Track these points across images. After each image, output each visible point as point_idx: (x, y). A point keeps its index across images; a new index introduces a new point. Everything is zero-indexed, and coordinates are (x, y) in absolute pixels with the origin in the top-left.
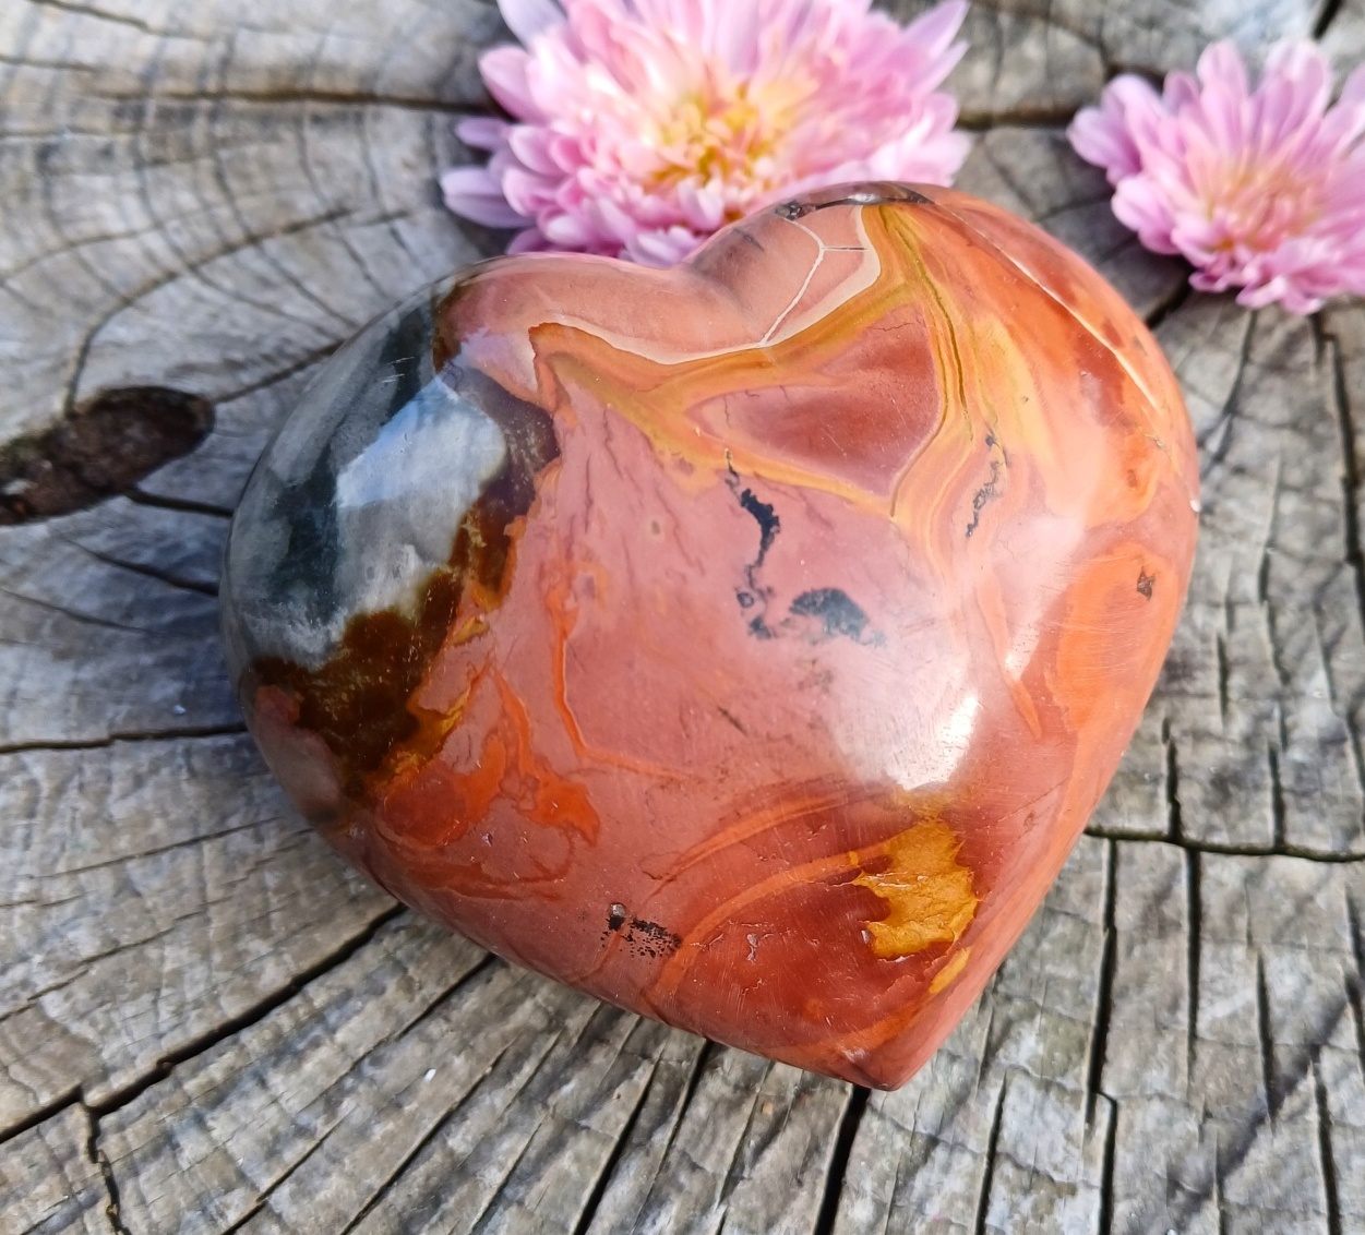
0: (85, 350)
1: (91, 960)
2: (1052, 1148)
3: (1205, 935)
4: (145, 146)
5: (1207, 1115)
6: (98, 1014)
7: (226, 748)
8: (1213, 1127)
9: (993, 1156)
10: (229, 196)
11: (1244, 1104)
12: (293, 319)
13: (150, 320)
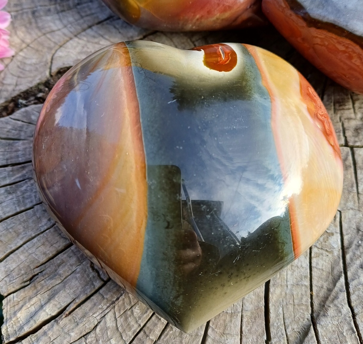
0: (52, 59)
3: (357, 168)
4: (58, 8)
10: (82, 17)
12: (103, 45)
13: (67, 50)
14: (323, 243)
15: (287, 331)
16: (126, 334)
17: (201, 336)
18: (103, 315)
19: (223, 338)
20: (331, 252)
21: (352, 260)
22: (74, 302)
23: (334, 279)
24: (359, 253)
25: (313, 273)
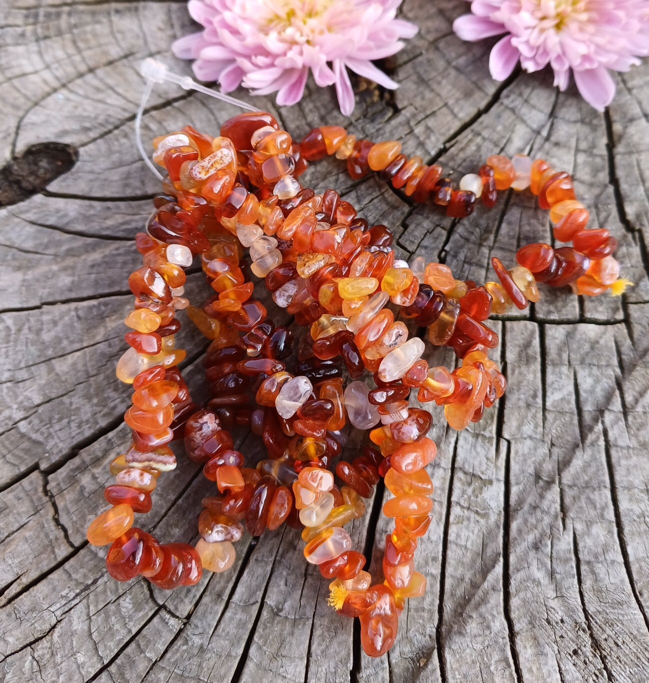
0: (18, 128)
1: (39, 405)
2: (480, 464)
3: (548, 362)
4: (40, 31)
5: (552, 445)
6: (43, 429)
7: (94, 306)
8: (556, 450)
9: (453, 469)
10: (79, 51)
11: (569, 438)
12: (112, 105)
13: (47, 112)
14: (472, 498)
15: (392, 655)
16: (105, 646)
17: (235, 658)
18: (67, 609)
19: (275, 663)
20: (485, 516)
21: (520, 531)
22: (18, 581)
23: (485, 565)
24: (534, 521)
25: (449, 553)
